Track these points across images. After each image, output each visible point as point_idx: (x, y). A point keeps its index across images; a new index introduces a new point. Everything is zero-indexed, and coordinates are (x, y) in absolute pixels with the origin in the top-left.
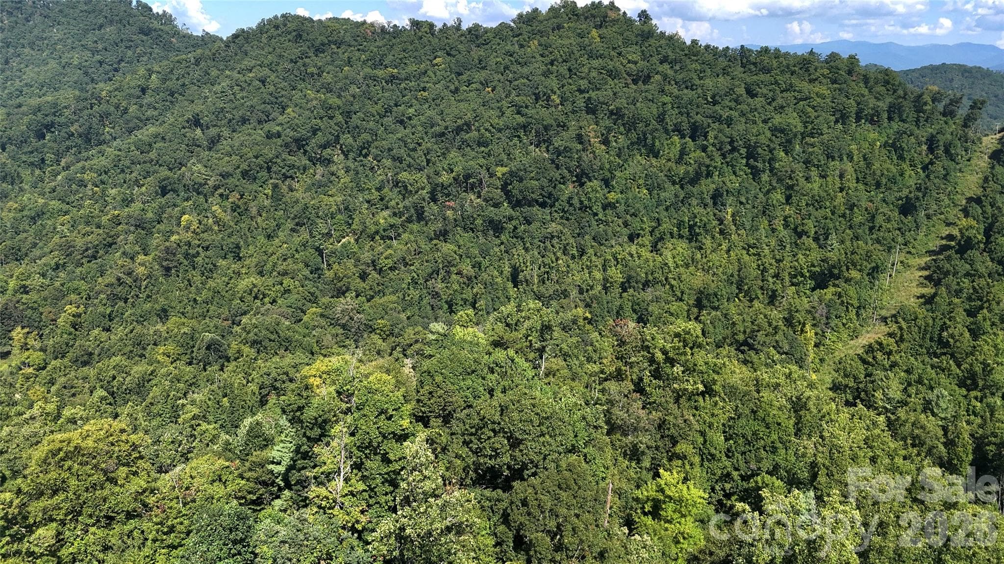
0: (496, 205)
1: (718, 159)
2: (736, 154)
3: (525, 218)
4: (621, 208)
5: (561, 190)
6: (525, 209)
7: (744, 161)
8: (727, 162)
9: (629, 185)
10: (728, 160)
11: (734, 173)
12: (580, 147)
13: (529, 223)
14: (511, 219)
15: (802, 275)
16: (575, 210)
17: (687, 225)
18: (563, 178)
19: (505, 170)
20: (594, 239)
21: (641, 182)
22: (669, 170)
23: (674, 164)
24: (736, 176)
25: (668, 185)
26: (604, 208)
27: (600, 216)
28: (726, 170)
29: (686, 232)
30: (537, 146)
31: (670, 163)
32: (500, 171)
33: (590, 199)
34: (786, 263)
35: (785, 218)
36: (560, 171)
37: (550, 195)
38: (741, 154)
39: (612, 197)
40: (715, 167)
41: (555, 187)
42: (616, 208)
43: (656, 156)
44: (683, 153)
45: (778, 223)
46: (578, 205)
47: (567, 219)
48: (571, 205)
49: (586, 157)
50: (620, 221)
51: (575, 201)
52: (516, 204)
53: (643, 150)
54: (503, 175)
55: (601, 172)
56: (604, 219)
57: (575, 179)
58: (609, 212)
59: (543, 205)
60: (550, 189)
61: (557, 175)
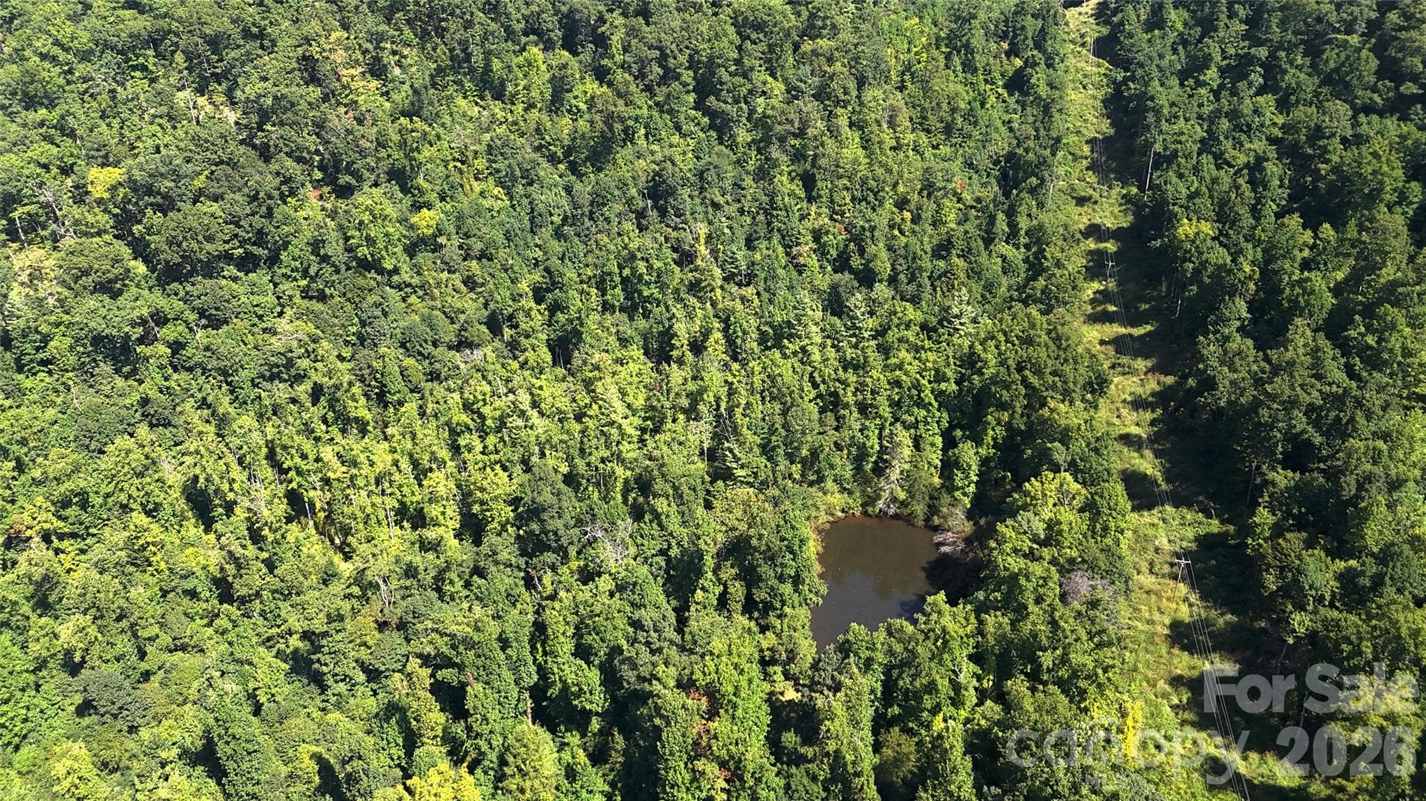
0: (110, 288)
1: (641, 99)
2: (675, 85)
3: (202, 313)
4: (451, 245)
5: (287, 220)
6: (201, 285)
7: (691, 98)
8: (657, 104)
9: (456, 178)
10: (660, 99)
11: (678, 128)
12: (315, 92)
13: (215, 323)
14: (160, 319)
15: (920, 403)
16: (337, 271)
17: (617, 279)
18: (288, 180)
19: (114, 174)
20: (403, 345)
21: (480, 164)
22: (538, 130)
23: (545, 117)
24: (684, 136)
25: (545, 170)
26: (411, 251)
27: (406, 276)
28: (660, 124)
29: (617, 295)
30: (201, 91)
31: (534, 115)
32: (101, 179)
33: (370, 241)
34: (877, 375)
35: (817, 235)
36: (274, 166)
37: (260, 237)
38: (685, 85)
39: (426, 220)
40: (636, 120)
41: (270, 214)
42: (438, 248)
43: (499, 96)
44: (560, 88)
45: (806, 249)
46: (344, 257)
47: (322, 297)
48: (325, 259)
49: (339, 119)
50: (457, 279)
51: (334, 248)
52: (168, 275)
53: (467, 85)
54: (113, 189)
55: (383, 153)
56: (416, 281)
57: (318, 175)
58: (423, 258)
59: (248, 264)
60: (258, 222)
61: (271, 182)
